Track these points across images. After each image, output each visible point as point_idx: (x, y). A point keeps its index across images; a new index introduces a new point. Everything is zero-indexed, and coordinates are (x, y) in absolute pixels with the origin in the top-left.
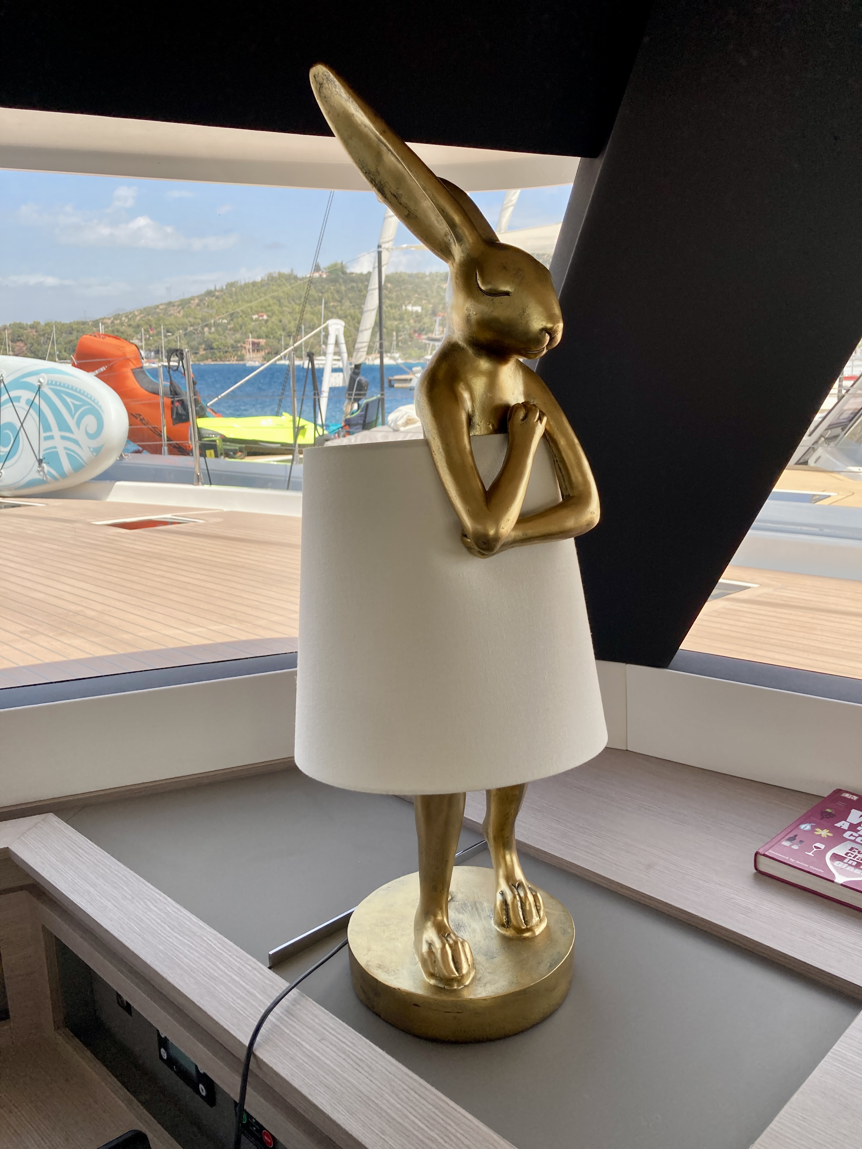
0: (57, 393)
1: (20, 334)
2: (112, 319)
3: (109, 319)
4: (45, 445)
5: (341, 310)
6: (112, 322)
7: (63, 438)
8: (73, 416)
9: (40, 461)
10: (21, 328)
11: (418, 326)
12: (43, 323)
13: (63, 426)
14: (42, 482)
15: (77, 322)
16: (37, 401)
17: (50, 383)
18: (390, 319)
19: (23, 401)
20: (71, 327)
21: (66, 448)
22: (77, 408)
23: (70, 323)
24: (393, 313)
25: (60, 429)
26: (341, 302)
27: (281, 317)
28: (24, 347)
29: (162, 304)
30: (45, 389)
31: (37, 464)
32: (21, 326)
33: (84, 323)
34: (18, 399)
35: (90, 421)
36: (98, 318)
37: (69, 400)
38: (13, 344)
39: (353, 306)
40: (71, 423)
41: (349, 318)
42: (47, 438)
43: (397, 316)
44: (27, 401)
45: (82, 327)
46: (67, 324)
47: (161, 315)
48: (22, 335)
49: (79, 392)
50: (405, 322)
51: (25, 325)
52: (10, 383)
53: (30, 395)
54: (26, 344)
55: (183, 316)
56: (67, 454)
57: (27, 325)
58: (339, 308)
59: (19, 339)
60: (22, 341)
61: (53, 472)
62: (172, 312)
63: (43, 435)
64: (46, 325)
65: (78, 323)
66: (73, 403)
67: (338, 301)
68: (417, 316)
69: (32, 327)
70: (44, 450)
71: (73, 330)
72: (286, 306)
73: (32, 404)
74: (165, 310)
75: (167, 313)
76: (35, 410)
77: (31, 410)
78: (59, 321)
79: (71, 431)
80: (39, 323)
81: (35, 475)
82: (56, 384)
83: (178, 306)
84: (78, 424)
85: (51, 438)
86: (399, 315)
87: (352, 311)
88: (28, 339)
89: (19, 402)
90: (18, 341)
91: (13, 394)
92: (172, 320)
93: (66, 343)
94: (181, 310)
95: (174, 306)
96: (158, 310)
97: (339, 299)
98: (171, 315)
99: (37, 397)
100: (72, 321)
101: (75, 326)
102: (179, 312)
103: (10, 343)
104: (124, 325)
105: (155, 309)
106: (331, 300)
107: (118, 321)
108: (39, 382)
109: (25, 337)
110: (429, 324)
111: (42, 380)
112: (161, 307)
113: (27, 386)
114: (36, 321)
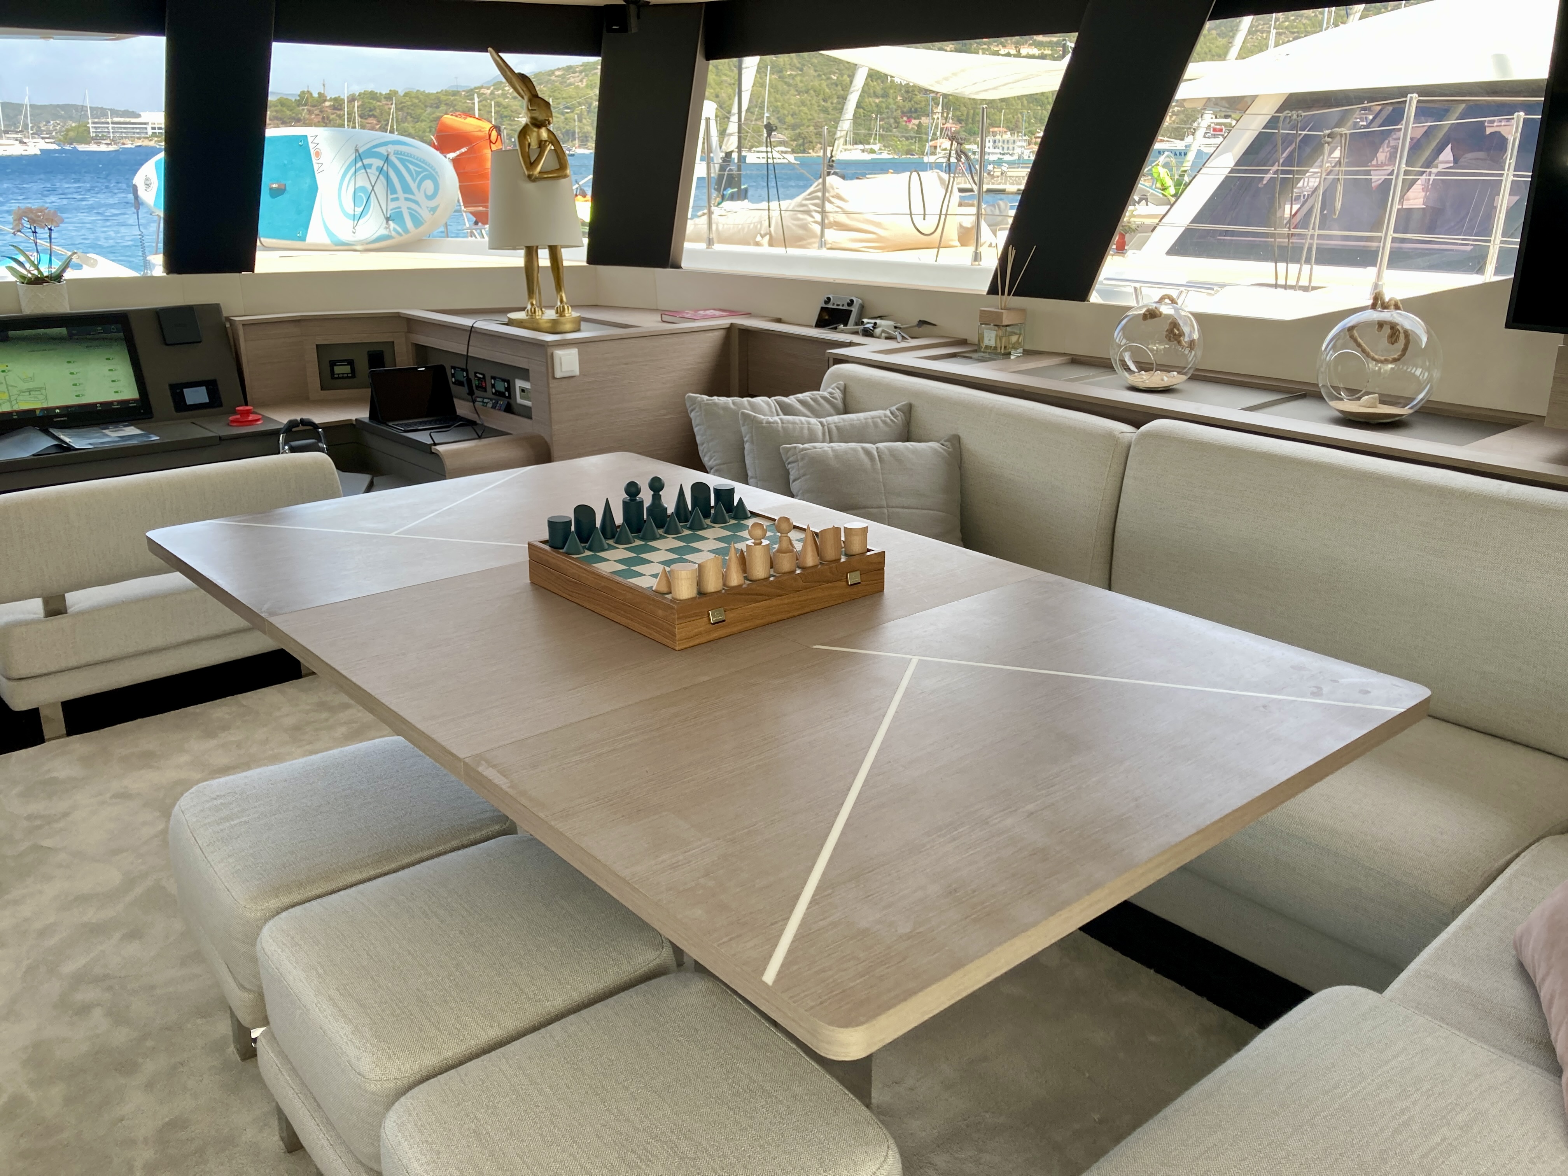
0: (402, 161)
1: (372, 108)
2: (492, 88)
3: (488, 88)
4: (392, 205)
5: (801, 81)
6: (492, 93)
7: (407, 199)
8: (414, 181)
9: (388, 219)
10: (373, 99)
11: (908, 105)
12: (401, 93)
13: (407, 189)
14: (388, 237)
15: (446, 91)
16: (385, 168)
17: (396, 153)
18: (869, 96)
19: (374, 167)
20: (438, 98)
21: (408, 208)
22: (418, 173)
23: (437, 93)
24: (874, 87)
25: (405, 192)
26: (801, 70)
27: (718, 90)
28: (377, 124)
29: (558, 69)
30: (393, 158)
31: (385, 221)
32: (373, 96)
33: (455, 93)
34: (370, 166)
35: (428, 185)
36: (473, 86)
37: (411, 167)
38: (363, 120)
39: (819, 76)
40: (413, 186)
41: (812, 92)
42: (393, 200)
43: (879, 91)
44: (378, 168)
45: (452, 98)
46: (432, 94)
47: (557, 84)
48: (375, 109)
49: (420, 160)
50: (891, 100)
51: (378, 95)
52: (363, 152)
53: (380, 163)
54: (379, 122)
55: (587, 86)
56: (410, 213)
57: (381, 94)
58: (798, 78)
59: (371, 113)
60: (375, 116)
61: (399, 229)
62: (572, 80)
63: (390, 197)
64: (406, 95)
65: (447, 93)
66: (415, 170)
67: (798, 68)
68: (907, 92)
69: (389, 97)
70: (391, 210)
71: (440, 102)
72: (726, 75)
73: (381, 170)
74: (563, 77)
75: (566, 82)
76: (383, 175)
77: (381, 176)
78: (422, 90)
79: (413, 194)
80: (396, 93)
81: (383, 232)
82: (401, 154)
83: (581, 72)
84: (419, 187)
85: (397, 199)
86: (882, 89)
87: (816, 83)
88: (382, 114)
89: (370, 168)
90: (370, 116)
91: (366, 162)
92: (571, 90)
93: (431, 121)
94: (583, 78)
95: (574, 72)
96: (553, 78)
97: (798, 65)
98: (570, 84)
99: (386, 164)
100: (439, 91)
101: (443, 98)
102: (581, 81)
103: (360, 120)
104: (507, 98)
105: (550, 75)
106: (788, 66)
107: (500, 92)
108: (387, 151)
109: (378, 111)
110: (923, 103)
111: (389, 150)
112: (557, 73)
113: (378, 155)
114: (392, 89)
